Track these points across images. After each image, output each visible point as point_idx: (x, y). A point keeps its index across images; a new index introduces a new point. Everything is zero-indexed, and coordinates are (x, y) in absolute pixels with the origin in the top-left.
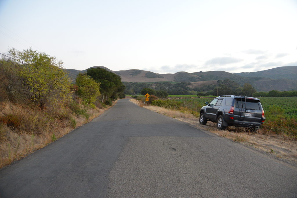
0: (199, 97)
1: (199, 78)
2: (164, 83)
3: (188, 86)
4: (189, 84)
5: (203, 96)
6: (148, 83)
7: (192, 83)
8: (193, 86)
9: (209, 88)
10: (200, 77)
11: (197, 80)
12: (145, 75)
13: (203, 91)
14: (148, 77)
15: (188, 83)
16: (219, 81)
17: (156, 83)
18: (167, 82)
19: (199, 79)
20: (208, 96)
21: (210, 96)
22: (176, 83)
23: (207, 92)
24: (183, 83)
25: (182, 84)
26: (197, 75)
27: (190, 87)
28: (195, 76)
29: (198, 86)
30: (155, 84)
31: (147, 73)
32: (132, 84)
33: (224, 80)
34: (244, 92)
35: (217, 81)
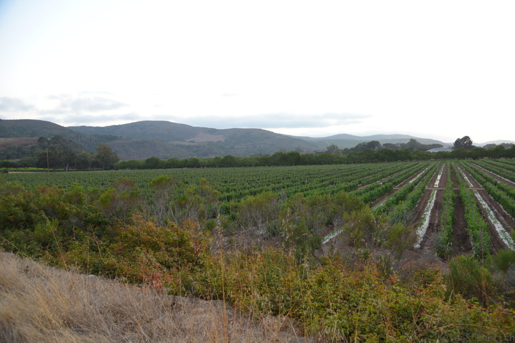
0: (6, 172)
5: (15, 169)
9: (20, 152)
13: (8, 158)
16: (41, 140)
20: (27, 168)
21: (30, 168)
23: (18, 160)
33: (53, 137)
34: (99, 160)
35: (38, 138)
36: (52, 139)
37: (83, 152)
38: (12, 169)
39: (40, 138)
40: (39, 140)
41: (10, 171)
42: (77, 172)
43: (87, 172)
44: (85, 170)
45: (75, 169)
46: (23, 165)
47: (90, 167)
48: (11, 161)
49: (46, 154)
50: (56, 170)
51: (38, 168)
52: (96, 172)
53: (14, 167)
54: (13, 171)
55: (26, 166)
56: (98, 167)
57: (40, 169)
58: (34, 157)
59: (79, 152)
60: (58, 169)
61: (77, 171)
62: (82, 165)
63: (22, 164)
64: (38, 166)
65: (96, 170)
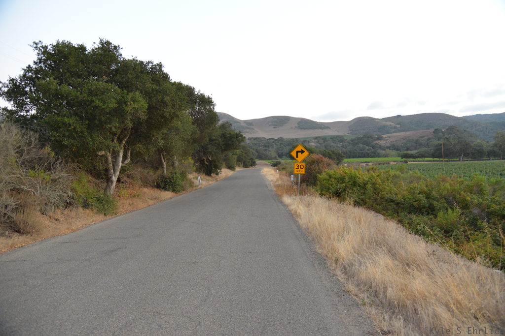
0: (406, 162)
1: (395, 128)
2: (331, 138)
3: (377, 142)
4: (379, 138)
6: (302, 138)
7: (384, 136)
8: (387, 141)
9: (417, 144)
10: (398, 126)
11: (393, 130)
12: (297, 125)
13: (407, 150)
14: (302, 129)
15: (377, 136)
17: (316, 138)
18: (337, 137)
19: (395, 130)
20: (424, 159)
21: (427, 159)
22: (353, 138)
23: (416, 151)
24: (368, 137)
25: (365, 139)
26: (392, 122)
27: (381, 143)
28: (388, 123)
29: (396, 141)
30: (316, 140)
31: (300, 122)
32: (273, 142)
33: (447, 128)
34: (496, 149)
35: (433, 130)
36: (447, 130)
37: (478, 141)
38: (411, 159)
39: (436, 130)
40: (434, 132)
41: (410, 161)
42: (472, 162)
43: (483, 162)
44: (480, 160)
45: (470, 159)
46: (420, 156)
47: (485, 156)
48: (410, 152)
49: (441, 145)
50: (451, 160)
51: (434, 158)
52: (492, 161)
53: (412, 158)
54: (411, 161)
55: (422, 156)
56: (495, 156)
57: (435, 159)
58: (430, 148)
59: (474, 142)
60: (453, 159)
61: (472, 160)
62: (477, 154)
63: (420, 154)
64: (433, 156)
65: (493, 160)
